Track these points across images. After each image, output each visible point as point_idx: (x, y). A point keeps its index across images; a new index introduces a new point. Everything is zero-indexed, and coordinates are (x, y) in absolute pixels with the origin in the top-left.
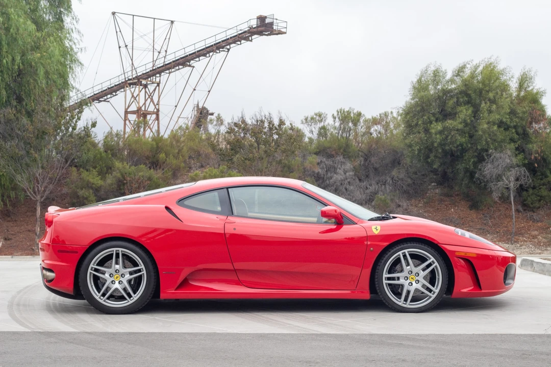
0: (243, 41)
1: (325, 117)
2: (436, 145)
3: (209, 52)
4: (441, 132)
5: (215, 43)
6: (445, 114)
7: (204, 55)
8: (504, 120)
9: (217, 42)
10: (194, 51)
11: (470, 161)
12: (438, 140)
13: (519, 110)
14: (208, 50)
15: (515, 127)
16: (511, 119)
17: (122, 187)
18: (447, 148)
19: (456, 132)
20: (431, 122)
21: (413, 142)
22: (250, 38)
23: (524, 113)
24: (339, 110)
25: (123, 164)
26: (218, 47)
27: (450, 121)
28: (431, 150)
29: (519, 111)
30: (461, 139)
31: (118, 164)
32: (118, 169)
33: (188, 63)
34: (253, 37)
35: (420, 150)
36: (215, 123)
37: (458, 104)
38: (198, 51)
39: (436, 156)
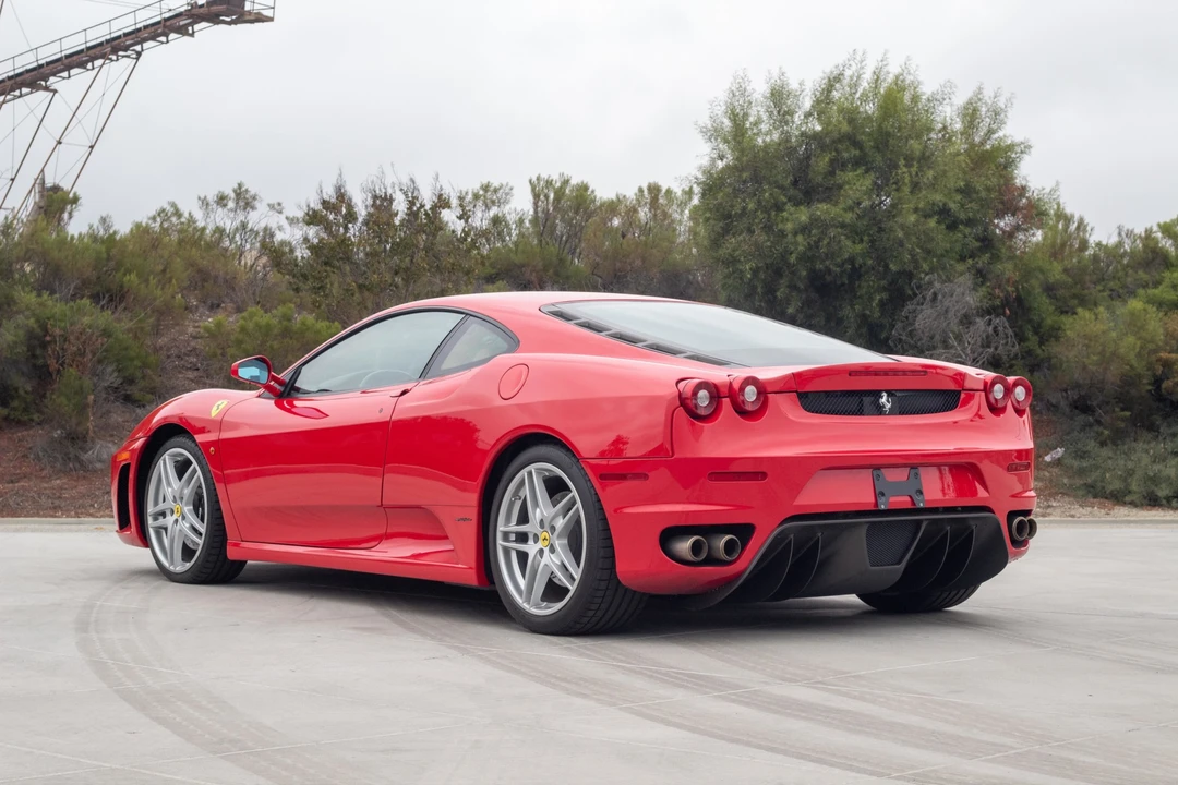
0: (173, 36)
1: (507, 194)
2: (793, 259)
3: (92, 59)
4: (804, 229)
5: (108, 37)
6: (806, 190)
7: (82, 65)
8: (953, 206)
9: (113, 35)
10: (58, 56)
11: (871, 299)
12: (801, 248)
13: (979, 183)
14: (91, 52)
15: (969, 222)
16: (962, 206)
17: (38, 352)
18: (819, 266)
19: (839, 230)
20: (779, 208)
21: (737, 253)
22: (190, 29)
23: (988, 189)
24: (534, 179)
25: (39, 295)
26: (114, 47)
27: (824, 206)
28: (778, 273)
29: (979, 187)
30: (851, 248)
31: (28, 298)
32: (28, 308)
33: (43, 83)
34: (197, 27)
35: (755, 272)
36: (231, 204)
37: (837, 164)
38: (67, 56)
39: (793, 287)
